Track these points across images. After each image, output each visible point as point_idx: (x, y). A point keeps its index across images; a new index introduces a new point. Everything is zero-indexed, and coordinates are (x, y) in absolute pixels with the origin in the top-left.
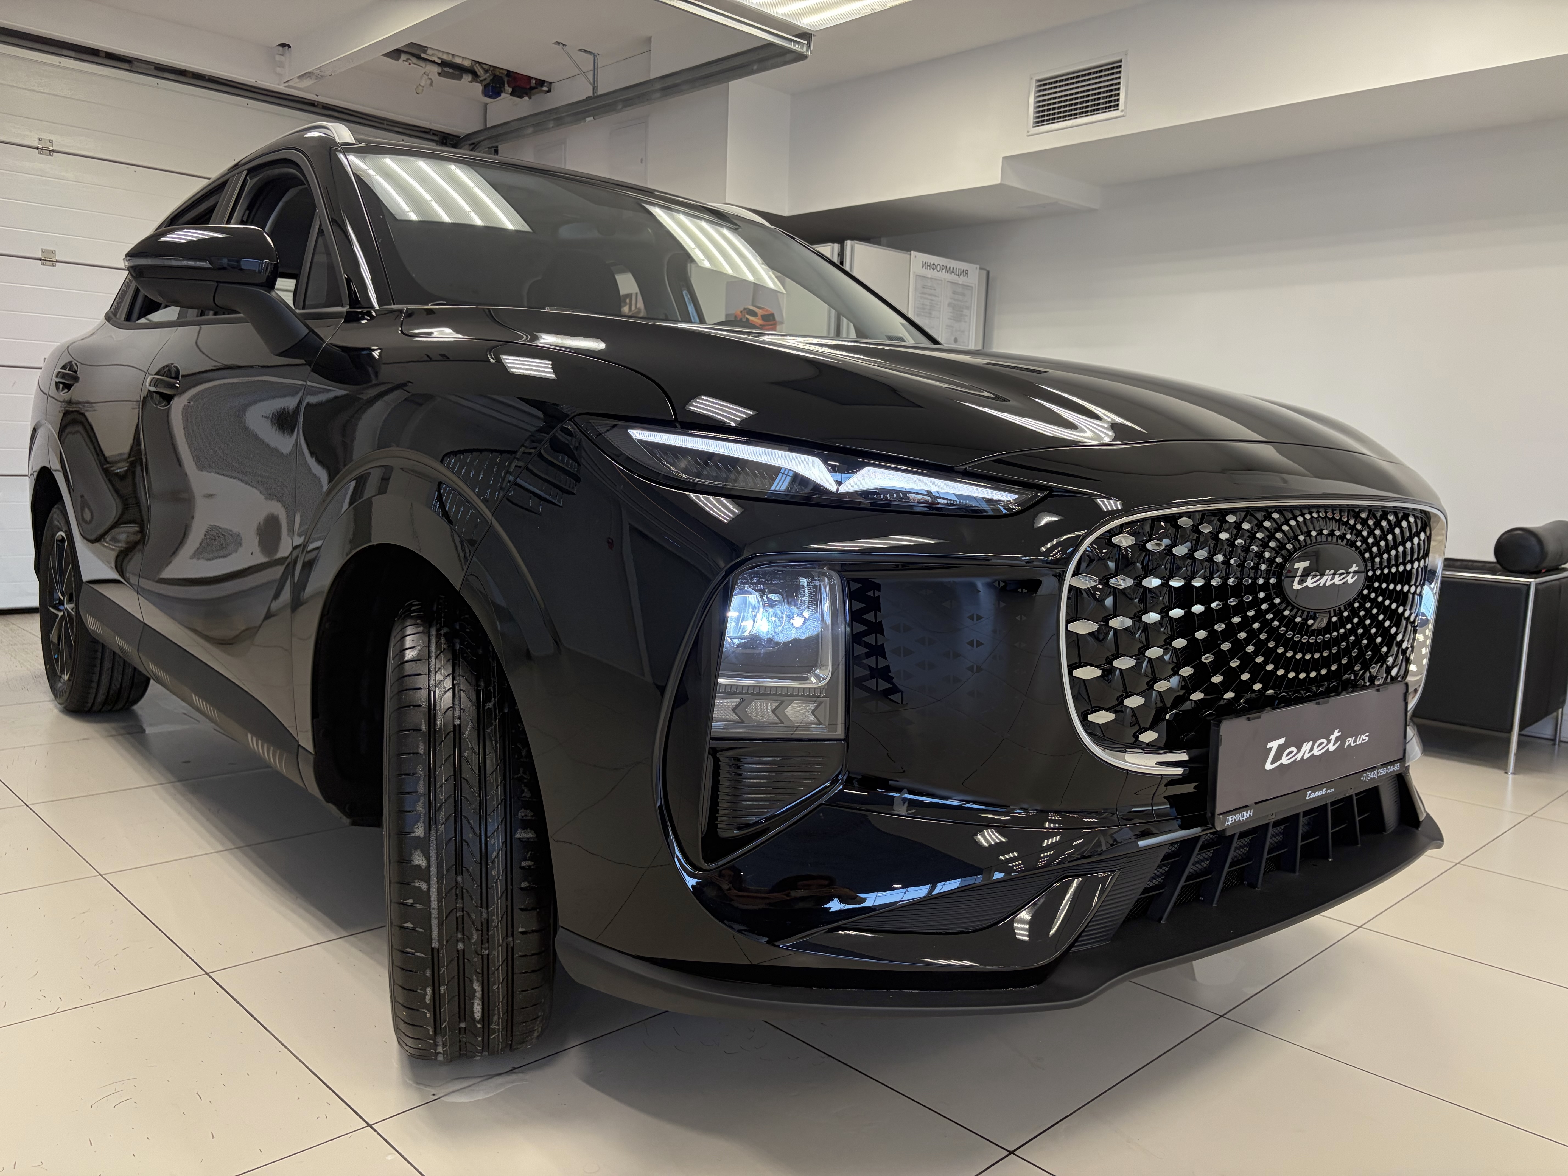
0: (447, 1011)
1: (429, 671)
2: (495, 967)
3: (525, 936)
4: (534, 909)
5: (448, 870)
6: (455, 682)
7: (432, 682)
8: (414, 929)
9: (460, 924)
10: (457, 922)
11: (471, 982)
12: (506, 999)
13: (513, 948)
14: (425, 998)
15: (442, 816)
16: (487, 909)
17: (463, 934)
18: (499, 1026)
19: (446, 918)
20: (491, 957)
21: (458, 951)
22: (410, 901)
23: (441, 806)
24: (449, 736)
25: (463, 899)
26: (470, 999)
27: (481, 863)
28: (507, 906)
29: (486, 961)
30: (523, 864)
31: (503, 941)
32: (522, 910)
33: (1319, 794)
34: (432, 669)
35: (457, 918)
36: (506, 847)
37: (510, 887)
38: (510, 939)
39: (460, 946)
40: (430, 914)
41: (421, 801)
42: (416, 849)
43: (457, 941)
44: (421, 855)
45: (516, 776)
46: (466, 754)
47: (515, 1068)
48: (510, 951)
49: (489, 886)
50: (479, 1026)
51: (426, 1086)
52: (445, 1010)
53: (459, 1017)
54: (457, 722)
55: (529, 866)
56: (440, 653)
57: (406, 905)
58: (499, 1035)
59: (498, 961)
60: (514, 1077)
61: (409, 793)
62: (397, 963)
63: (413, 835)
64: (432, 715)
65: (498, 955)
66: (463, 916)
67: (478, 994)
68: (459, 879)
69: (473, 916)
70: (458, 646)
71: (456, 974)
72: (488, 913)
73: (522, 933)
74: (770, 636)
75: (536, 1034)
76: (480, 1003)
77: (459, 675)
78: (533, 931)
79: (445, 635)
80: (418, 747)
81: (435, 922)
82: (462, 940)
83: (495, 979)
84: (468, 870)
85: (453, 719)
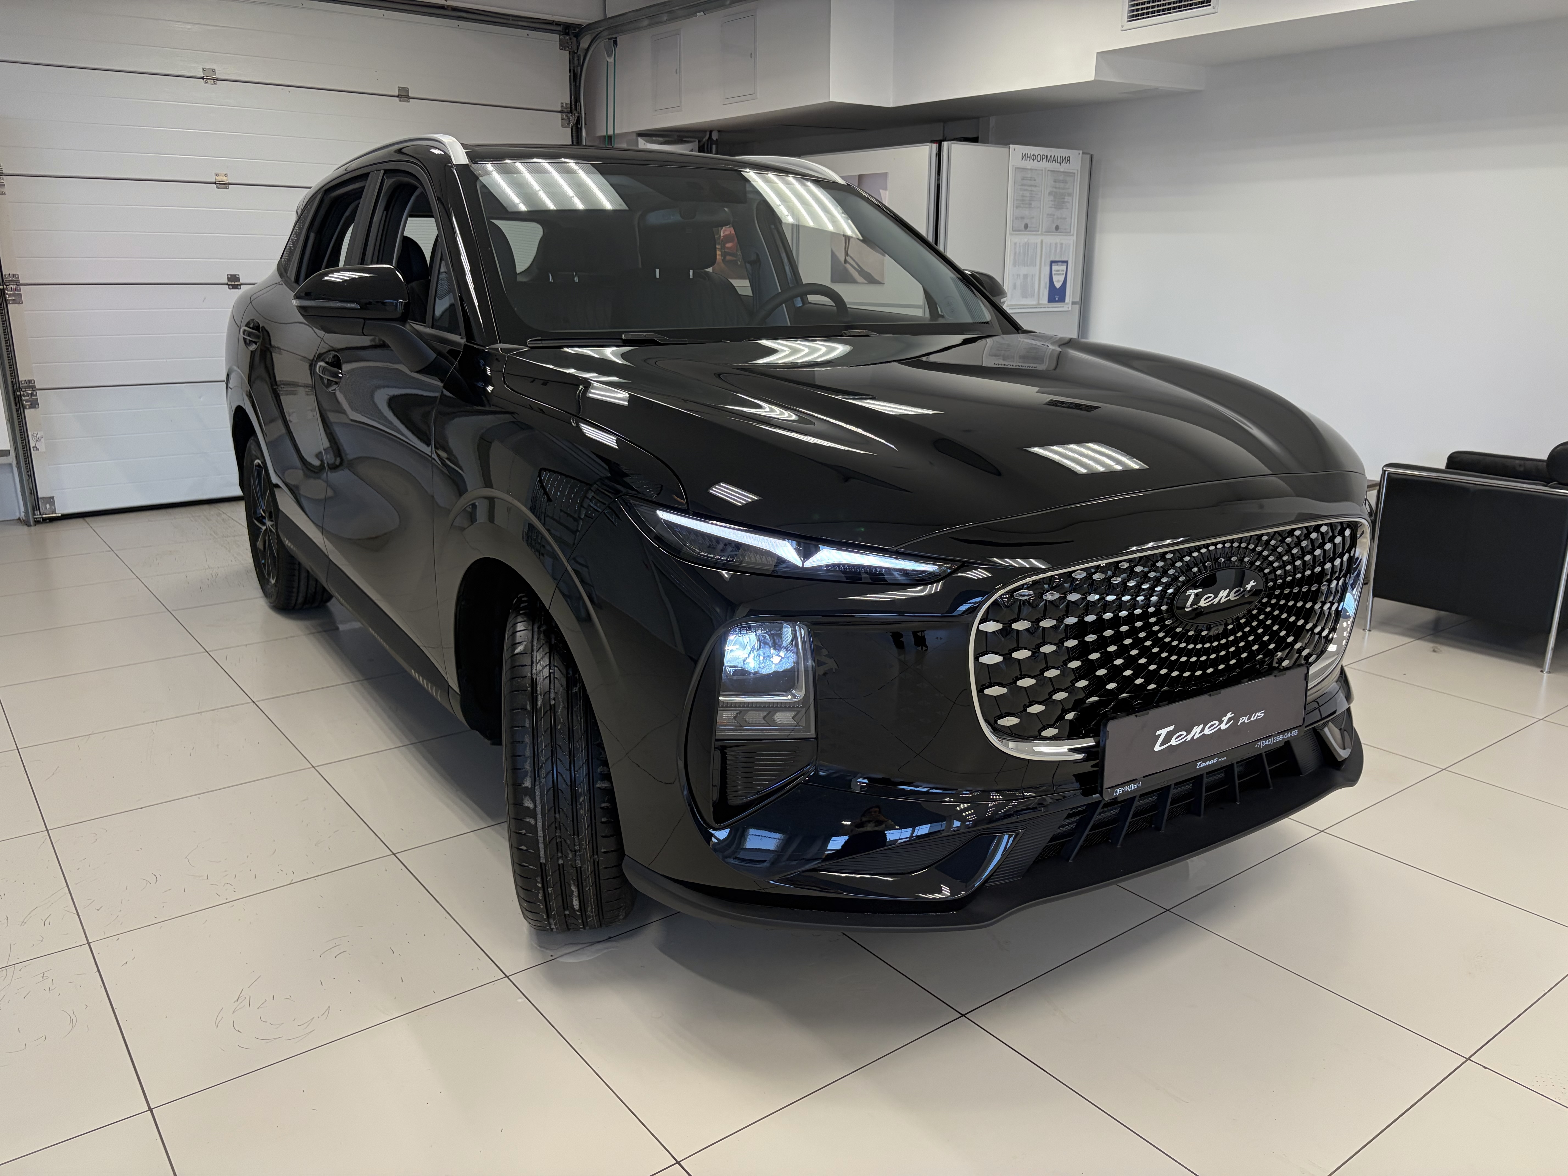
0: (554, 904)
1: (532, 662)
2: (586, 875)
3: (605, 855)
4: (611, 836)
5: (549, 811)
6: (551, 671)
7: (534, 671)
8: (527, 850)
9: (559, 848)
10: (557, 845)
11: (570, 885)
12: (595, 896)
13: (598, 862)
14: (538, 895)
15: (543, 773)
16: (578, 836)
17: (562, 854)
18: (592, 913)
19: (549, 843)
20: (582, 869)
21: (559, 865)
22: (524, 831)
23: (542, 765)
24: (547, 714)
25: (560, 830)
26: (570, 896)
27: (572, 805)
28: (592, 834)
29: (579, 871)
30: (603, 805)
31: (590, 858)
32: (603, 837)
33: (1210, 763)
34: (534, 661)
35: (557, 843)
36: (590, 793)
37: (593, 821)
38: (596, 857)
39: (561, 862)
40: (538, 840)
41: (528, 762)
42: (526, 795)
43: (558, 858)
44: (530, 800)
45: (595, 743)
46: (559, 727)
47: (610, 938)
48: (596, 865)
49: (579, 821)
50: (578, 913)
51: (547, 949)
52: (553, 903)
53: (564, 908)
54: (553, 702)
55: (607, 807)
56: (540, 648)
57: (521, 834)
58: (593, 919)
59: (588, 871)
60: (608, 944)
61: (519, 756)
62: (518, 871)
63: (523, 786)
64: (535, 698)
65: (588, 868)
66: (561, 841)
67: (576, 894)
68: (557, 816)
69: (568, 842)
70: (553, 641)
71: (559, 879)
72: (579, 839)
73: (604, 852)
74: (756, 670)
75: (621, 917)
76: (577, 899)
77: (554, 666)
78: (612, 851)
79: (544, 632)
80: (525, 722)
81: (541, 846)
82: (561, 857)
83: (586, 883)
84: (563, 810)
85: (550, 700)
